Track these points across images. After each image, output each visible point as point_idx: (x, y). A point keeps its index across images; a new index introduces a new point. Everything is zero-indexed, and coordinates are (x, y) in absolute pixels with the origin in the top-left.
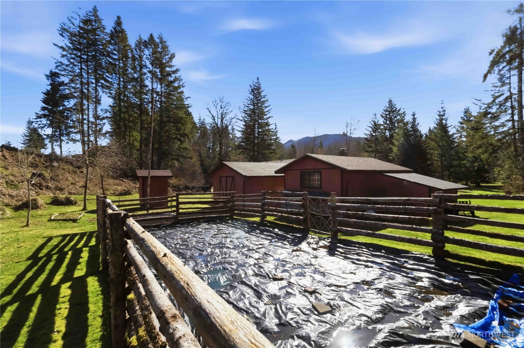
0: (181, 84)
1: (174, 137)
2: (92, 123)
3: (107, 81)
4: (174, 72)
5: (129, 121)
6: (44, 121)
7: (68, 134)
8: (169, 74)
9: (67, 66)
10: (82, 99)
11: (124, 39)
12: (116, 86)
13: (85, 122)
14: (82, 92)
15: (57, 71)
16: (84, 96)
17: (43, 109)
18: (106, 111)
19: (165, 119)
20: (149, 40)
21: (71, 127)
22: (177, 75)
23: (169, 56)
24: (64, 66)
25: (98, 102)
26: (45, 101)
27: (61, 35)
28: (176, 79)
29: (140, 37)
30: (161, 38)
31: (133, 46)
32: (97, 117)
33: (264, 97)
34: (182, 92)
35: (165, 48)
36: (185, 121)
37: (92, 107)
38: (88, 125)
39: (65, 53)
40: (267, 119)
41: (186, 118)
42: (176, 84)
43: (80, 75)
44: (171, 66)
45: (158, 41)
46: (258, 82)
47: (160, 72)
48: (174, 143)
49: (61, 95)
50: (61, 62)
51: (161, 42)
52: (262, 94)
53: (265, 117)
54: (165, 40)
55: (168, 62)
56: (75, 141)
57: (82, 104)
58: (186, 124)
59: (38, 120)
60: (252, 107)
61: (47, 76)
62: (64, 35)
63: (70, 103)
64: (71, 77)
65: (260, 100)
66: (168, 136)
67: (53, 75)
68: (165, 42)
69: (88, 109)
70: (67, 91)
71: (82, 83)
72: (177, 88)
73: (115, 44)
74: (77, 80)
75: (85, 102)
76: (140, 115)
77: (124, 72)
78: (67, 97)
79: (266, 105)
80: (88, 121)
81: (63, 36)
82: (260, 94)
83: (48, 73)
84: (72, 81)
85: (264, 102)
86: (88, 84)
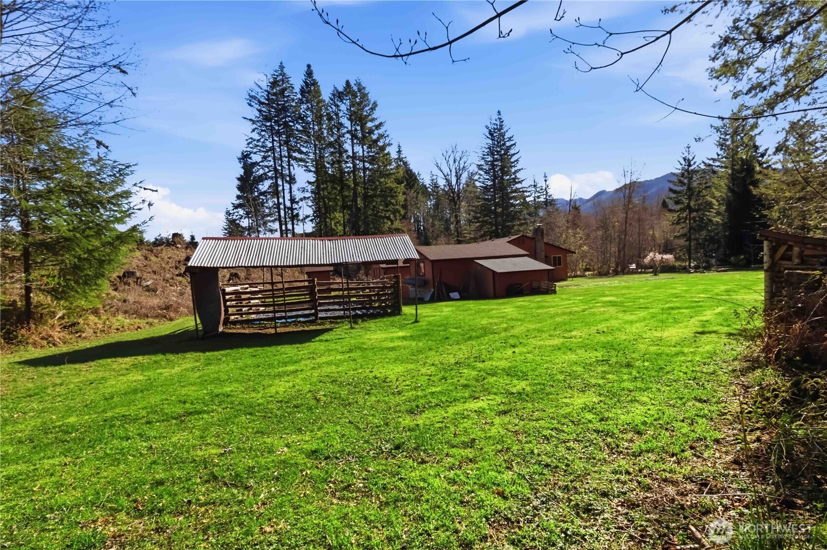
0: (387, 142)
1: (383, 215)
2: (289, 208)
3: (301, 152)
4: (378, 127)
5: (329, 200)
6: (241, 212)
7: (265, 223)
8: (371, 132)
9: (258, 141)
10: (276, 178)
11: (318, 93)
12: (312, 156)
13: (282, 207)
14: (275, 170)
15: (249, 149)
16: (278, 174)
17: (238, 197)
18: (304, 190)
19: (371, 193)
20: (345, 89)
21: (268, 216)
22: (381, 131)
23: (370, 106)
24: (255, 142)
25: (292, 180)
26: (240, 188)
27: (250, 105)
28: (381, 136)
29: (335, 88)
30: (359, 84)
31: (327, 100)
32: (293, 201)
33: (510, 139)
34: (388, 154)
35: (364, 96)
36: (395, 192)
37: (287, 186)
38: (285, 211)
39: (255, 126)
40: (516, 172)
41: (397, 188)
42: (380, 144)
43: (272, 149)
44: (373, 120)
45: (355, 88)
46: (500, 119)
47: (362, 129)
48: (384, 223)
49: (255, 177)
50: (251, 138)
51: (359, 90)
52: (507, 136)
53: (513, 170)
54: (364, 85)
55: (370, 115)
56: (272, 231)
57: (277, 185)
58: (397, 196)
59: (235, 211)
60: (490, 158)
61: (239, 159)
62: (252, 104)
63: (265, 186)
64: (263, 154)
65: (504, 144)
66: (376, 215)
67: (245, 157)
68: (364, 88)
69: (283, 189)
70: (261, 172)
71: (274, 158)
72: (383, 148)
73: (308, 102)
74: (269, 156)
75: (280, 182)
76: (341, 192)
77: (319, 137)
78: (261, 179)
79: (512, 152)
80: (284, 205)
81: (252, 106)
82: (503, 136)
83: (240, 155)
84: (265, 158)
85: (509, 148)
86: (281, 159)
